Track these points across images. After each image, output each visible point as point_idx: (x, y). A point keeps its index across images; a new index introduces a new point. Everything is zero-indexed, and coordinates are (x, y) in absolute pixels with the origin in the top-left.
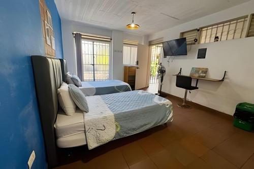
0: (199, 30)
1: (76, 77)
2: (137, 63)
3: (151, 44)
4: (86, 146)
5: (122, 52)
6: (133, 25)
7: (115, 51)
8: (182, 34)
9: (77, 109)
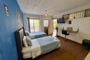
0: (69, 15)
1: (28, 32)
2: (49, 26)
3: (53, 19)
4: (32, 58)
5: (43, 22)
6: (46, 15)
7: (41, 22)
8: (63, 16)
9: (29, 45)
